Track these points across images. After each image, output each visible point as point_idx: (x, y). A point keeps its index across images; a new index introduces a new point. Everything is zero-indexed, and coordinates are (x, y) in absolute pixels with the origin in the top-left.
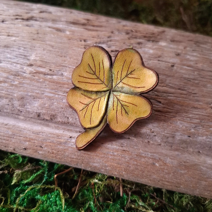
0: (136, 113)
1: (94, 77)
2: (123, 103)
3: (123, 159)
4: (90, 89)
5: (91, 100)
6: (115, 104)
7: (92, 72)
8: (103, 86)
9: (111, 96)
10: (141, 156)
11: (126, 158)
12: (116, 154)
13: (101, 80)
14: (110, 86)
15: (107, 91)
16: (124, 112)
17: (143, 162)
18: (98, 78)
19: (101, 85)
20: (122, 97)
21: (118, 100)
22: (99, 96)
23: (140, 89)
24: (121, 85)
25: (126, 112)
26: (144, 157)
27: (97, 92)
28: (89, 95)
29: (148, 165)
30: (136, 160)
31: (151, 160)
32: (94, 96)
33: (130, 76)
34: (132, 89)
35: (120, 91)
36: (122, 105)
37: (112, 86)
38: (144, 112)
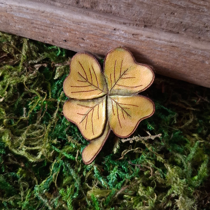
0: (138, 113)
1: (87, 84)
2: (123, 106)
3: (171, 56)
4: (86, 98)
5: (89, 109)
6: (115, 108)
7: (84, 80)
8: (99, 91)
9: (109, 100)
10: (191, 53)
11: (175, 55)
12: (164, 50)
13: (94, 86)
14: (105, 90)
15: (104, 96)
16: (125, 115)
17: (193, 59)
18: (91, 84)
19: (96, 91)
20: (120, 99)
21: (117, 103)
22: (96, 103)
23: (138, 88)
24: (116, 87)
25: (128, 115)
26: (194, 55)
27: (94, 99)
28: (86, 104)
29: (197, 63)
30: (185, 56)
31: (201, 57)
32: (91, 104)
33: (124, 77)
34: (129, 90)
35: (117, 94)
36: (122, 109)
37: (108, 90)
38: (147, 111)
